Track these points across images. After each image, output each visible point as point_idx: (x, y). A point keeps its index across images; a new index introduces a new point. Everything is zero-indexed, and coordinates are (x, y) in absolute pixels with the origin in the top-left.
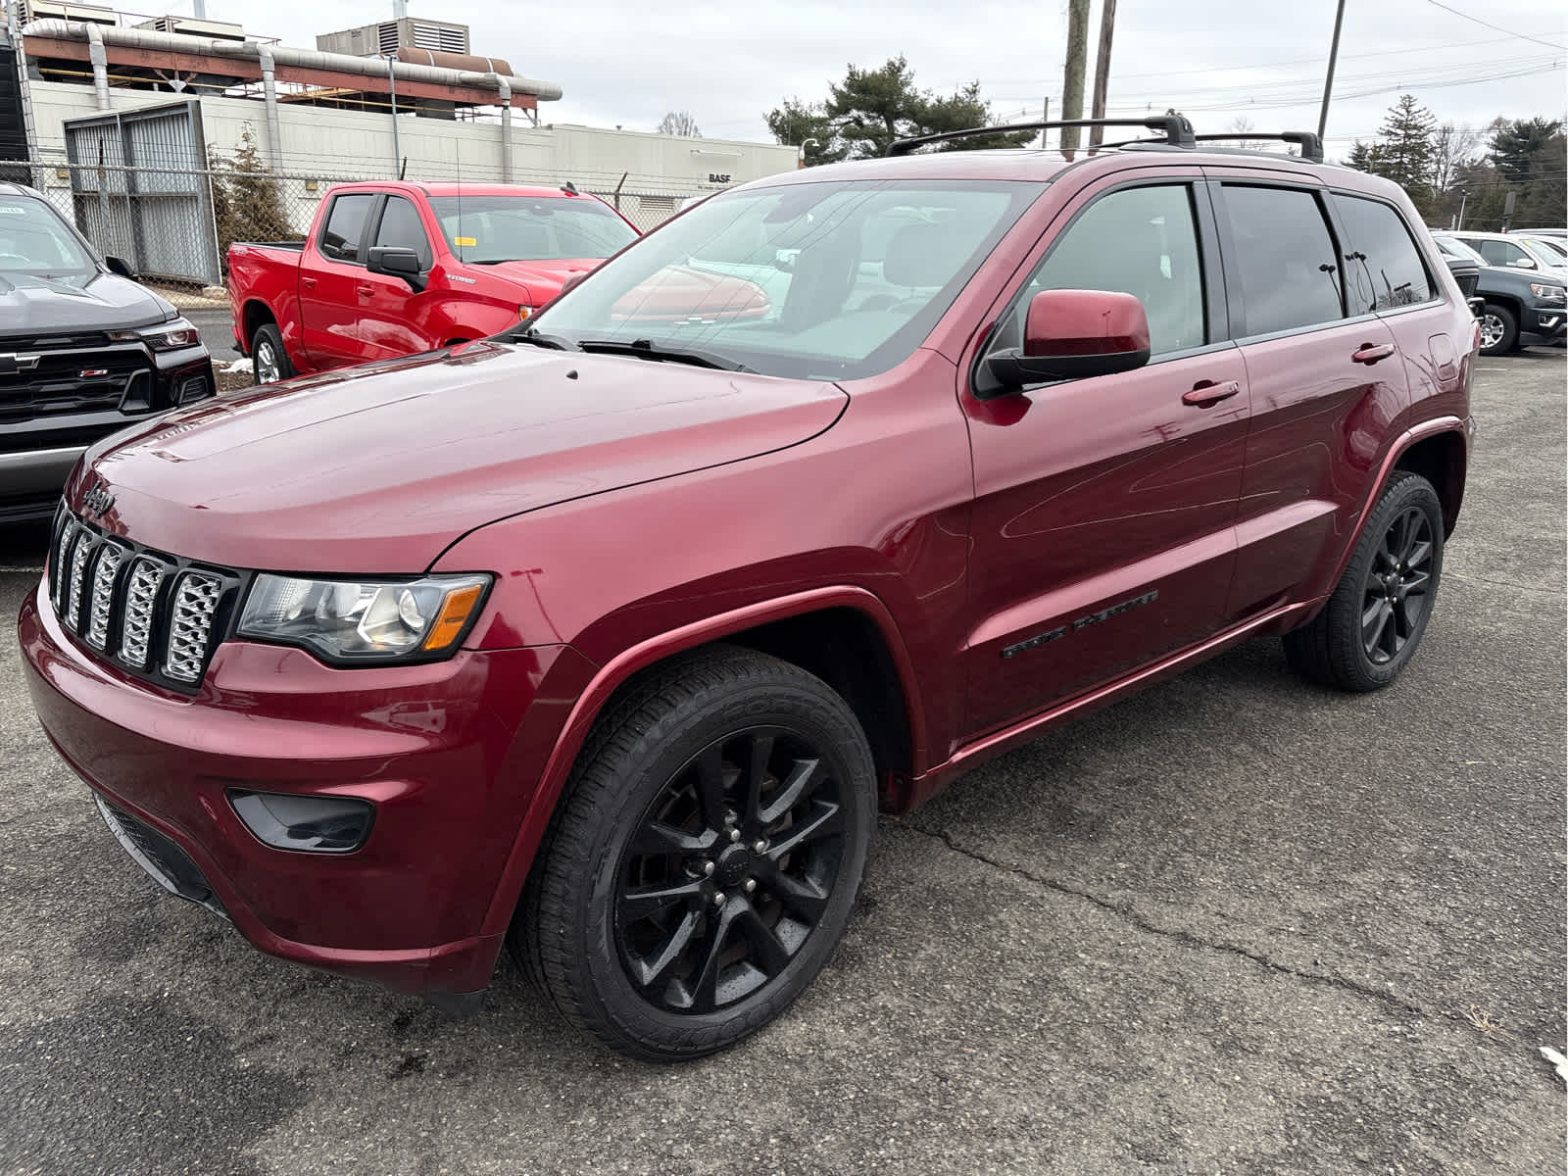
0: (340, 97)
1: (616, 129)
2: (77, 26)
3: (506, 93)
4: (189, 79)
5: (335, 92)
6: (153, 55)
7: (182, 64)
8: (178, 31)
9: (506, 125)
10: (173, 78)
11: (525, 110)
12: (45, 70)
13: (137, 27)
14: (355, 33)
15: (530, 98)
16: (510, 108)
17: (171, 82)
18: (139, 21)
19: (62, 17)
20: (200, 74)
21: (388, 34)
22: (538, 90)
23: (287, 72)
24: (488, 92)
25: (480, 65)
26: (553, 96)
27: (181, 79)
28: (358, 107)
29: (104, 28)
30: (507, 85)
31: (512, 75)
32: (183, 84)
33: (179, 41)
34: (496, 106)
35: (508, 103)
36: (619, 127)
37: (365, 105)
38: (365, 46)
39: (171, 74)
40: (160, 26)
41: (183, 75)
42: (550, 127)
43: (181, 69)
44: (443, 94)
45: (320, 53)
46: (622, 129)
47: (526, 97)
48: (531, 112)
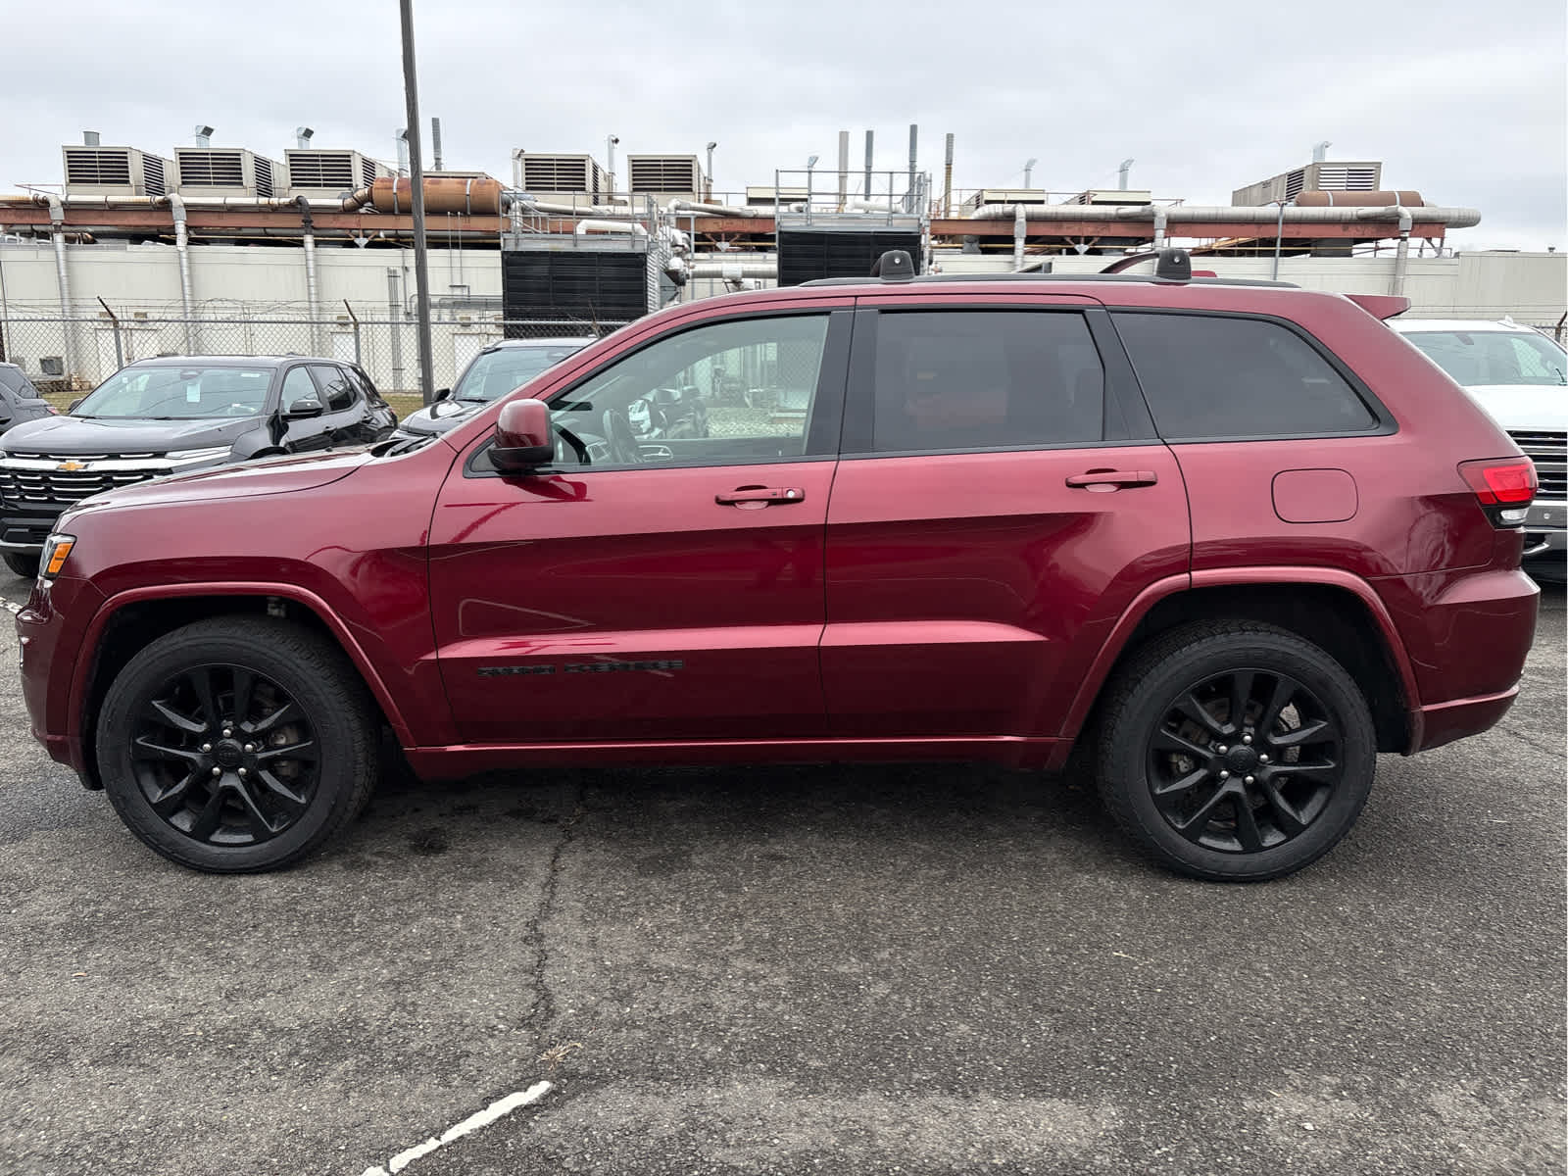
0: (1239, 246)
1: (1548, 251)
2: (1009, 208)
3: (1405, 225)
4: (1092, 242)
5: (1235, 241)
6: (1065, 225)
7: (1088, 230)
8: (1094, 203)
9: (1401, 256)
10: (1079, 243)
11: (1429, 240)
12: (984, 246)
13: (1067, 203)
14: (1266, 184)
15: (1437, 227)
16: (1409, 239)
17: (1077, 247)
18: (1067, 198)
19: (1002, 202)
20: (1102, 237)
21: (1295, 180)
22: (1449, 218)
23: (1179, 228)
24: (1387, 225)
25: (1388, 199)
26: (1466, 222)
27: (1086, 243)
28: (1252, 254)
29: (1030, 208)
30: (1410, 217)
31: (1423, 205)
32: (1086, 248)
33: (1091, 212)
34: (1394, 238)
35: (1407, 234)
36: (1551, 249)
37: (1259, 250)
38: (1273, 196)
39: (1076, 240)
40: (1082, 201)
41: (1088, 240)
42: (1457, 255)
43: (1086, 235)
44: (1337, 232)
45: (1235, 208)
46: (1555, 251)
47: (1431, 226)
48: (1436, 241)
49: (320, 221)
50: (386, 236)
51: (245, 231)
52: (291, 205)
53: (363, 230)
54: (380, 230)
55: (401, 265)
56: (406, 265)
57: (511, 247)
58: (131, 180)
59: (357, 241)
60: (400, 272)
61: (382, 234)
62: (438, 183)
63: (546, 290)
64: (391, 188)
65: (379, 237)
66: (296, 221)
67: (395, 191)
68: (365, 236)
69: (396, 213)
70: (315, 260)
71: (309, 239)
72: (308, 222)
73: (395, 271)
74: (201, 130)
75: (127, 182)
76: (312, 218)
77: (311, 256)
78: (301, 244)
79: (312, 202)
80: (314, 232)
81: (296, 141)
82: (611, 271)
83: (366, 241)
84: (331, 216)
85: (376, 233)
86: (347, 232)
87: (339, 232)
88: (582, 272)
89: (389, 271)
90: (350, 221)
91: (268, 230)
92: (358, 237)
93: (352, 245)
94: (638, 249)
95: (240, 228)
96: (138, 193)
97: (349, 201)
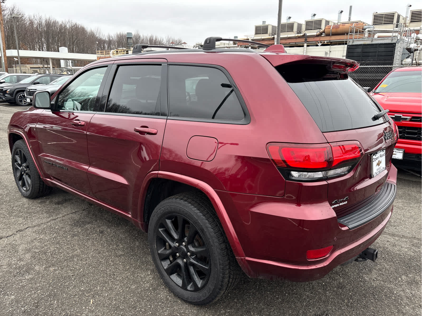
49: (309, 40)
50: (327, 43)
51: (291, 44)
52: (303, 36)
53: (321, 41)
54: (325, 41)
55: (329, 50)
56: (331, 51)
57: (351, 44)
58: (268, 32)
59: (318, 44)
60: (328, 53)
61: (326, 42)
62: (344, 25)
63: (360, 56)
64: (330, 28)
65: (325, 43)
66: (303, 40)
67: (331, 29)
68: (321, 43)
69: (331, 35)
70: (306, 50)
71: (305, 45)
72: (306, 40)
73: (327, 52)
74: (288, 18)
75: (267, 33)
76: (307, 39)
77: (305, 49)
78: (303, 46)
79: (308, 34)
80: (307, 43)
81: (311, 17)
82: (382, 49)
83: (321, 44)
84: (313, 38)
85: (324, 42)
86: (316, 42)
87: (314, 42)
88: (372, 50)
89: (326, 52)
90: (318, 39)
91: (296, 43)
92: (319, 43)
93: (317, 45)
94: (394, 42)
95: (290, 43)
96: (269, 36)
97: (318, 33)
